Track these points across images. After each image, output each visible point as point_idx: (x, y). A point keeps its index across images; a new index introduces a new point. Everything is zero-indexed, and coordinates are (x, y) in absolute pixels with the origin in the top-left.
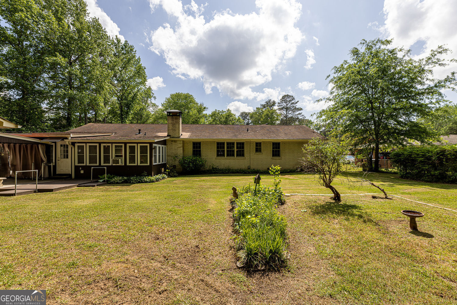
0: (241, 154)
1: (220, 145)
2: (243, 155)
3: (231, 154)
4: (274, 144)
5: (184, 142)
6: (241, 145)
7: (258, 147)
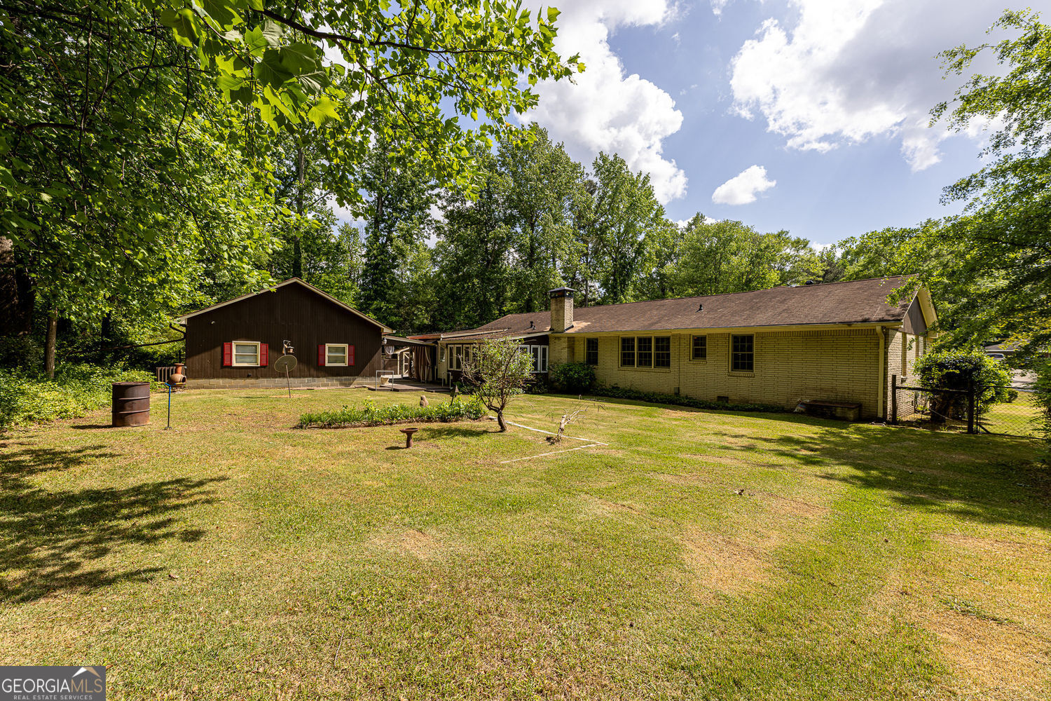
0: (664, 361)
1: (627, 343)
2: (667, 364)
3: (645, 361)
4: (736, 339)
5: (572, 340)
6: (664, 343)
7: (699, 346)
